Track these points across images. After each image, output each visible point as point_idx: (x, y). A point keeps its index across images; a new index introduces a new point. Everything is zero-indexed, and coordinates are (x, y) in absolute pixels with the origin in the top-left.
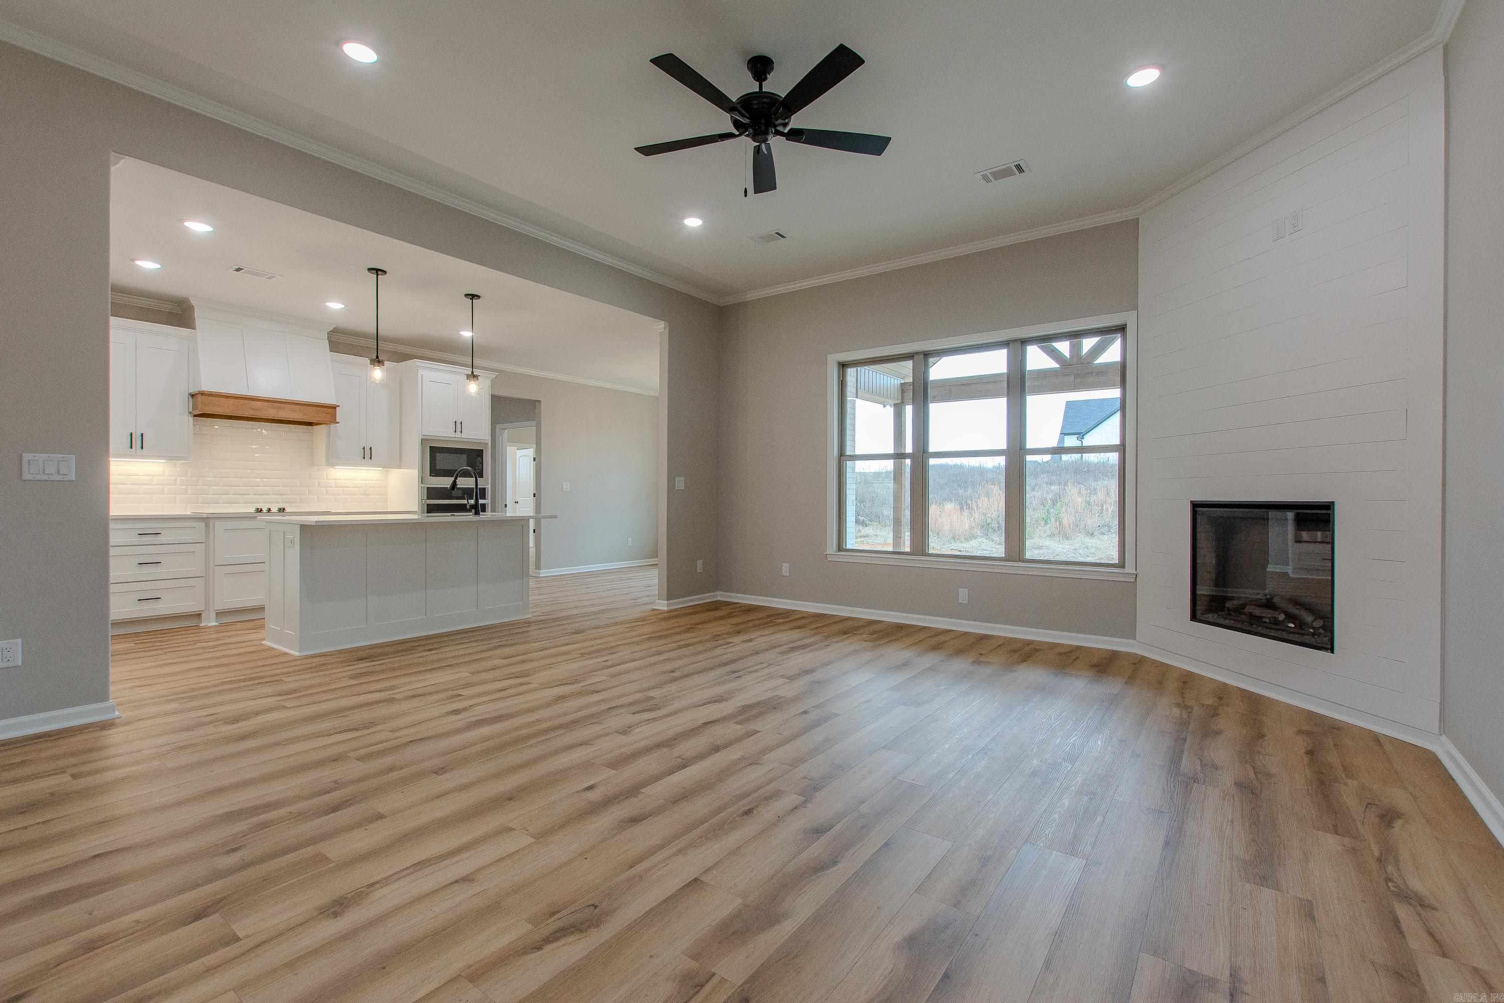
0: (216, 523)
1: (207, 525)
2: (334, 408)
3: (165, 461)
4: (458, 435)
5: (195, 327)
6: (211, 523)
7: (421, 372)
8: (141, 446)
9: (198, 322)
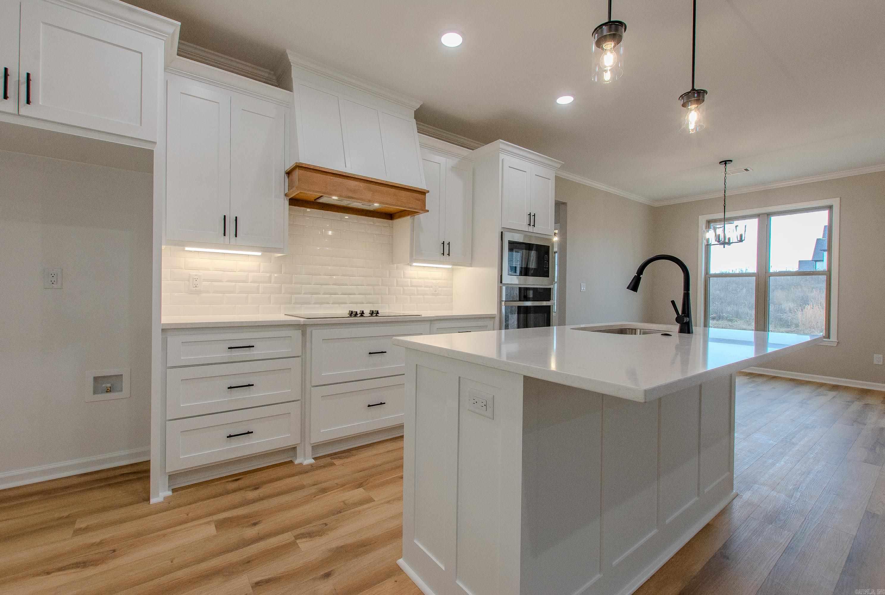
0: (314, 332)
1: (304, 334)
2: (423, 193)
3: (259, 254)
4: (531, 229)
5: (293, 89)
6: (309, 330)
7: (502, 156)
8: (235, 234)
9: (295, 85)
